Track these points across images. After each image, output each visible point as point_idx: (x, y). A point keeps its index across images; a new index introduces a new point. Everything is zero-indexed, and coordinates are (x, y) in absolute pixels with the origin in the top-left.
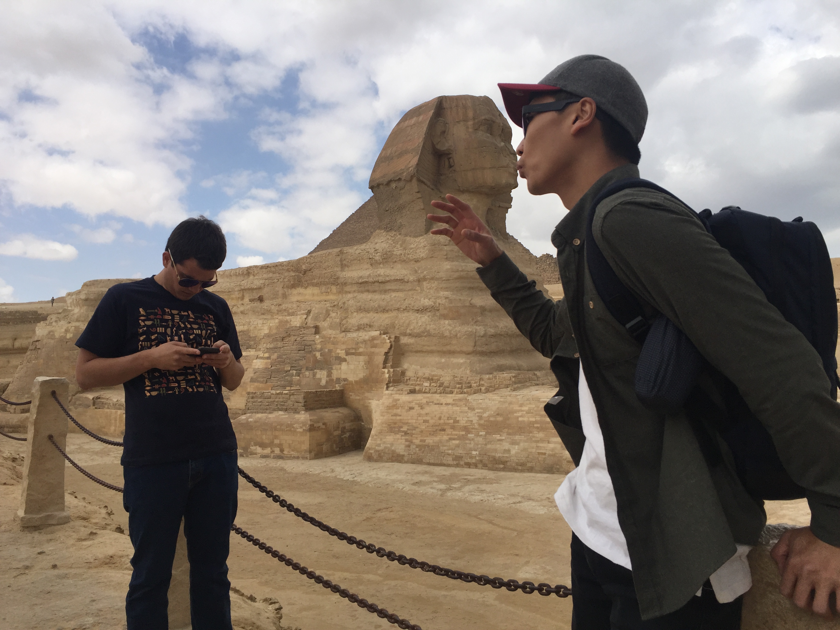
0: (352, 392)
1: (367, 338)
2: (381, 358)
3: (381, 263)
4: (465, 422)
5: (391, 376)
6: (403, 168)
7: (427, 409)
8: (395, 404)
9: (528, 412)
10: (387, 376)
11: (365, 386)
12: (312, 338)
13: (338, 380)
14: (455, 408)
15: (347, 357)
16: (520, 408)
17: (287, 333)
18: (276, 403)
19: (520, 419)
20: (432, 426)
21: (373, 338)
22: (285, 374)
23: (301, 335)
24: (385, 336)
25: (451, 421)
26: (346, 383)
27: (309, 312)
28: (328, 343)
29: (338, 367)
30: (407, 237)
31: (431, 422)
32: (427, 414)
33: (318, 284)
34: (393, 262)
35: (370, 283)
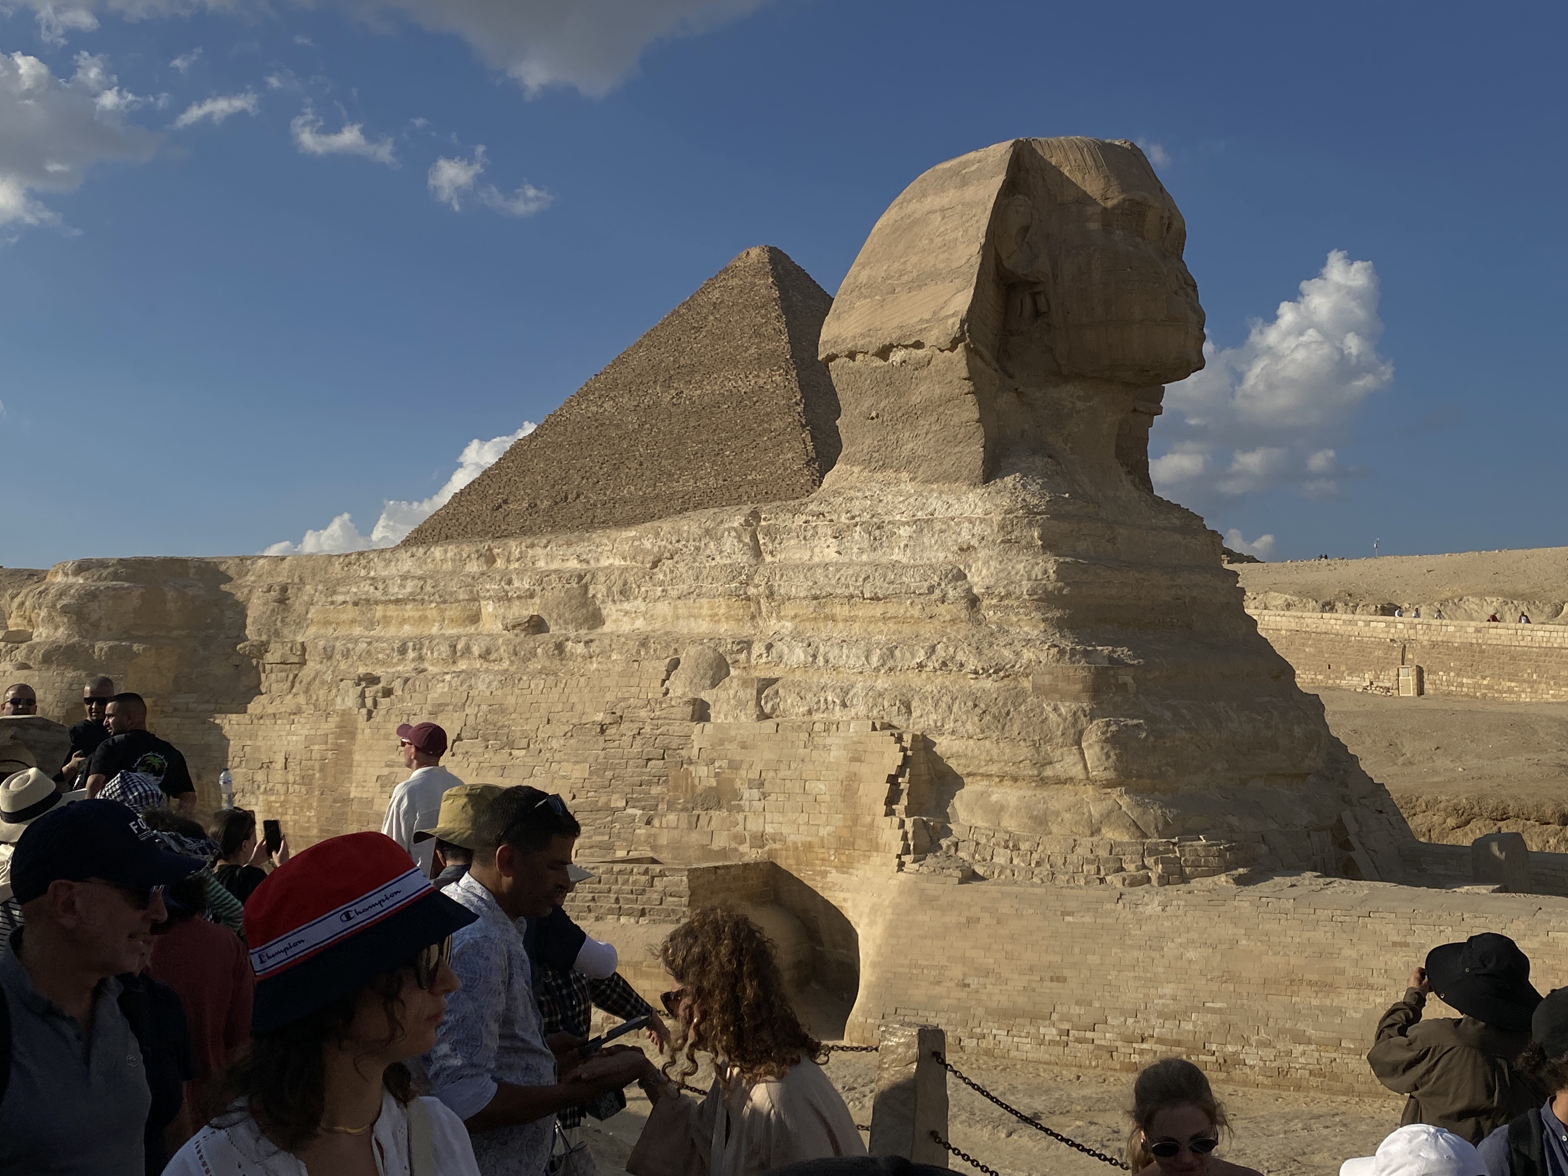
2: (878, 790)
5: (910, 836)
6: (927, 316)
10: (897, 834)
11: (832, 857)
12: (684, 729)
13: (757, 838)
17: (614, 713)
18: (616, 896)
22: (609, 818)
23: (655, 722)
24: (888, 732)
26: (777, 846)
27: (675, 664)
29: (761, 804)
30: (933, 487)
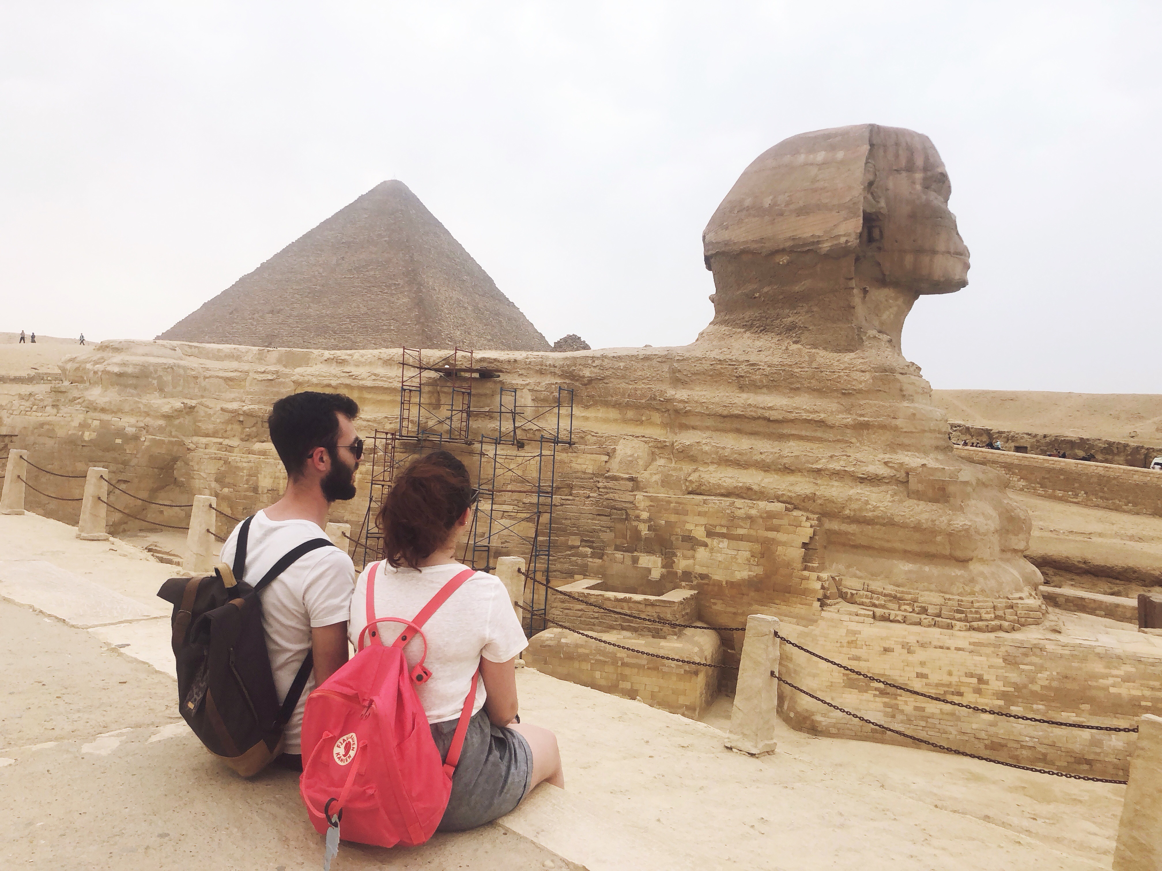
0: (718, 599)
1: (753, 512)
2: (796, 553)
3: (764, 386)
4: (1001, 683)
5: (826, 586)
6: (818, 233)
7: (921, 655)
8: (854, 639)
9: (1127, 679)
10: (818, 585)
11: (752, 594)
12: (628, 497)
13: (687, 575)
14: (977, 658)
15: (708, 541)
16: (1107, 671)
17: (566, 481)
19: (1112, 690)
20: (937, 685)
21: (770, 515)
22: (568, 553)
23: (601, 490)
24: (796, 513)
25: (975, 680)
26: (705, 582)
27: (613, 452)
28: (666, 510)
29: (691, 553)
30: (817, 351)
31: (934, 678)
32: (923, 664)
33: (620, 404)
34: (791, 389)
35: (748, 418)
